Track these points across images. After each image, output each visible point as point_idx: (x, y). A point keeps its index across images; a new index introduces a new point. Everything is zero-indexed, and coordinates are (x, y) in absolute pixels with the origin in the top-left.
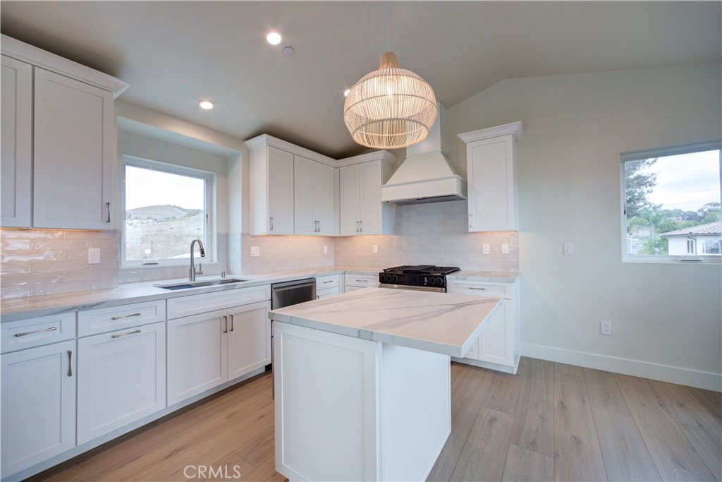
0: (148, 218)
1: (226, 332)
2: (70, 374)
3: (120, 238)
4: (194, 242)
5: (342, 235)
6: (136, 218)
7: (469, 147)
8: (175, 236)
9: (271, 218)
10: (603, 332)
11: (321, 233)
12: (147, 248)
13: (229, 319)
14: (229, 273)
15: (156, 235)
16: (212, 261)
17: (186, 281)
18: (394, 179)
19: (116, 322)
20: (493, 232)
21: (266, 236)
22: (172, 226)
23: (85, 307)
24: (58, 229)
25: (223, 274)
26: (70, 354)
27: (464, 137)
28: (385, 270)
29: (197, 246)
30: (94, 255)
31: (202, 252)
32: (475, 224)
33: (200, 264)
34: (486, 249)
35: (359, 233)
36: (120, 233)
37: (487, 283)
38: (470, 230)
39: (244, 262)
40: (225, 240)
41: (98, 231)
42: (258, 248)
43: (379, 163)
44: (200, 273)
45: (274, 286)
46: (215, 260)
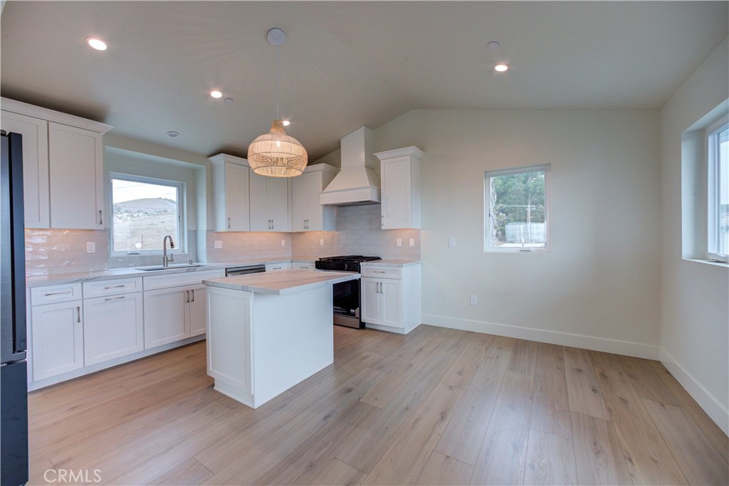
0: (139, 212)
1: (188, 302)
2: (79, 321)
3: (109, 235)
4: (166, 237)
5: (295, 231)
6: (126, 212)
7: (382, 162)
8: (166, 230)
9: (229, 219)
10: (472, 303)
11: (274, 230)
12: (137, 242)
13: (191, 293)
14: (197, 261)
15: (146, 229)
16: (184, 252)
17: (161, 266)
18: (330, 187)
19: (108, 290)
20: (404, 229)
21: (226, 232)
22: (163, 220)
23: (87, 280)
24: (66, 229)
25: (191, 262)
26: (78, 308)
27: (379, 155)
28: (320, 259)
29: (168, 242)
30: (91, 247)
31: (172, 245)
32: (386, 223)
33: (172, 254)
34: (399, 242)
35: (306, 230)
36: (109, 230)
37: (387, 268)
38: (383, 228)
39: (208, 253)
40: (194, 235)
41: (93, 230)
42: (221, 242)
43: (321, 173)
44: (172, 260)
45: (228, 270)
46: (186, 251)
